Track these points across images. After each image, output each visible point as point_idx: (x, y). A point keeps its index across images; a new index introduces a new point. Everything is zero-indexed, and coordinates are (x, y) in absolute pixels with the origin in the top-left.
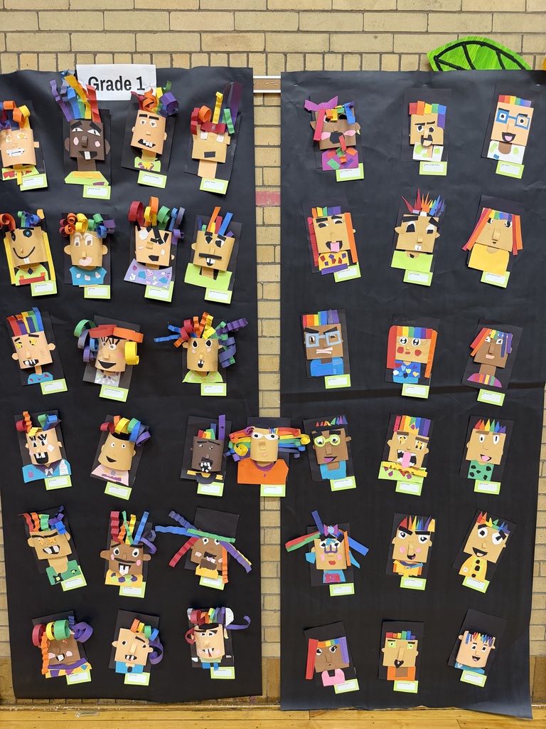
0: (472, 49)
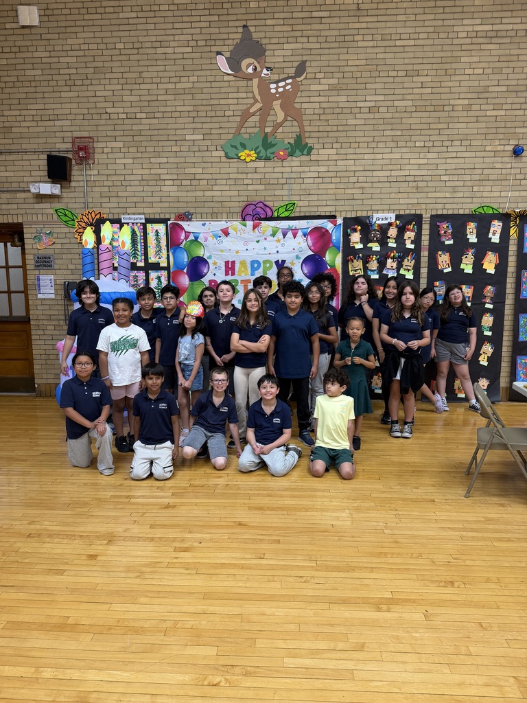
0: (485, 208)
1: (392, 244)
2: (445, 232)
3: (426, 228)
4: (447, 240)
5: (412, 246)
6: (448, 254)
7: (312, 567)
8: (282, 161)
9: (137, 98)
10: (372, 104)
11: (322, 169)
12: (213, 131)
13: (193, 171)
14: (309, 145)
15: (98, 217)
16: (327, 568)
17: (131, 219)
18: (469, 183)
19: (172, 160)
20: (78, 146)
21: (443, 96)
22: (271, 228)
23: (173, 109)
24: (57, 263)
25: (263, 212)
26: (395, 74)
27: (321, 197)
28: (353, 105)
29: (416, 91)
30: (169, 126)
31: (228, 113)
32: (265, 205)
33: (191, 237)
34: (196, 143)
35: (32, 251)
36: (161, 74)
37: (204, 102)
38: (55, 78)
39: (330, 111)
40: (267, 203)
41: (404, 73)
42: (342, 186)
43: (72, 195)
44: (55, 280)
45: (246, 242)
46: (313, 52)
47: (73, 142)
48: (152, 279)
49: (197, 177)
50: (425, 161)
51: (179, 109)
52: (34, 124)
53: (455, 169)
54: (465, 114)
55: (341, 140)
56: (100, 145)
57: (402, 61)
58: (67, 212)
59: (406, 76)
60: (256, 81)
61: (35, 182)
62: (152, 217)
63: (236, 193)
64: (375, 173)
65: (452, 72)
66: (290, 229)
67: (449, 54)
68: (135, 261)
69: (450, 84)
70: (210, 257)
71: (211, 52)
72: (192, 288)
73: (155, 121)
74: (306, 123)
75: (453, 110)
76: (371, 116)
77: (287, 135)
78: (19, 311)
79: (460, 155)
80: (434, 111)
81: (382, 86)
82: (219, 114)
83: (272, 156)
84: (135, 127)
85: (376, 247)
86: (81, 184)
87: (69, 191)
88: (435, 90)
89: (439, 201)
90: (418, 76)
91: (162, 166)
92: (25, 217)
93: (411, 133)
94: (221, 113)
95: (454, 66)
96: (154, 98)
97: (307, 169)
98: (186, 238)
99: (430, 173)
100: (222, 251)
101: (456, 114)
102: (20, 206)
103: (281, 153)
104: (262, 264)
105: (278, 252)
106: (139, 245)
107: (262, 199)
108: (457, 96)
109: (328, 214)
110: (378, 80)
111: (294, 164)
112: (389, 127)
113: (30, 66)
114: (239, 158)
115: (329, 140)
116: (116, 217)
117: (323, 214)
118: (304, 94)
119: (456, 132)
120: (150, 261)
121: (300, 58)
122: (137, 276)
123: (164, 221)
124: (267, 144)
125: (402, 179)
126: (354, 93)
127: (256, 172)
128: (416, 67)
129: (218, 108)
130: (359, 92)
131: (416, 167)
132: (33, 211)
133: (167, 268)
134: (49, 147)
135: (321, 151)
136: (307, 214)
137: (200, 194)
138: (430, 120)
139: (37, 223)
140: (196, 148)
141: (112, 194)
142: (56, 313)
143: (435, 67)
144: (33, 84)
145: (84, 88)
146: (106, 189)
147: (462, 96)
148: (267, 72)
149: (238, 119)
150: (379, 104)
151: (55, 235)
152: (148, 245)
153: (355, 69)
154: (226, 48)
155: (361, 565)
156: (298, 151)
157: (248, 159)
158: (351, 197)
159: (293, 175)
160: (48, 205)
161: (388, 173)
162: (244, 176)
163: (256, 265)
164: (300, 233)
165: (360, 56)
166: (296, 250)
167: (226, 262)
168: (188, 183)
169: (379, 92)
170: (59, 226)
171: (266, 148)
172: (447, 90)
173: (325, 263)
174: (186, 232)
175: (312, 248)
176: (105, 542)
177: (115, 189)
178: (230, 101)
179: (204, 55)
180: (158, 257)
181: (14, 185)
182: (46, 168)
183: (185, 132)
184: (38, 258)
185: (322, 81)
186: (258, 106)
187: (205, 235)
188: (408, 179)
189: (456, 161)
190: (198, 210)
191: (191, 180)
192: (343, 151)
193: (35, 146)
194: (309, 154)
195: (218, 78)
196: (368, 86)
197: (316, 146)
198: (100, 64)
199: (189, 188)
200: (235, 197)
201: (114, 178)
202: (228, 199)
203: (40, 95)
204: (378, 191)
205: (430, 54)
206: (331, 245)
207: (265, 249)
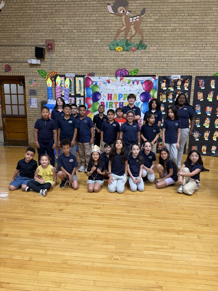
1: (179, 88)
2: (201, 84)
3: (193, 82)
4: (202, 87)
5: (187, 89)
6: (202, 93)
7: (150, 217)
8: (134, 51)
9: (73, 23)
10: (173, 28)
11: (150, 55)
12: (105, 38)
13: (96, 55)
14: (145, 45)
15: (56, 74)
16: (156, 218)
17: (69, 75)
18: (213, 63)
19: (87, 50)
20: (48, 44)
21: (204, 25)
22: (128, 80)
23: (88, 28)
24: (38, 93)
25: (125, 73)
26: (183, 14)
27: (149, 67)
28: (165, 28)
29: (192, 22)
30: (86, 36)
31: (111, 31)
32: (126, 70)
33: (94, 83)
34: (97, 43)
35: (28, 88)
36: (83, 13)
37: (101, 26)
38: (39, 14)
39: (155, 30)
40: (126, 69)
41: (187, 14)
42: (158, 63)
43: (45, 64)
44: (37, 100)
45: (117, 86)
46: (149, 4)
47: (46, 42)
48: (77, 101)
49: (98, 58)
50: (194, 53)
51: (91, 28)
52: (30, 34)
53: (207, 57)
54: (213, 33)
55: (159, 43)
56: (57, 43)
57: (187, 9)
58: (43, 72)
59: (188, 16)
60: (124, 17)
61: (30, 59)
62: (78, 74)
63: (113, 65)
64: (173, 58)
65: (208, 14)
66: (136, 81)
67: (208, 6)
68: (70, 93)
69: (207, 19)
70: (101, 92)
71: (105, 3)
72: (94, 105)
73: (81, 33)
74: (144, 35)
75: (208, 31)
76: (172, 33)
77: (136, 41)
78: (22, 113)
79: (209, 50)
80: (200, 31)
81: (177, 20)
82: (107, 31)
83: (129, 49)
84: (72, 36)
85: (172, 89)
86: (49, 60)
87: (44, 63)
88: (200, 22)
89: (199, 70)
90: (193, 15)
91: (83, 53)
92: (25, 73)
93: (189, 40)
94: (109, 31)
95: (209, 11)
96: (80, 23)
97: (144, 55)
98: (92, 83)
99: (196, 58)
100: (107, 89)
101: (209, 33)
102: (23, 69)
103: (133, 48)
104: (123, 96)
105: (130, 90)
106: (72, 86)
107: (125, 68)
108: (210, 25)
109: (152, 74)
110: (176, 17)
111: (138, 53)
112: (180, 38)
113: (28, 9)
114: (115, 50)
115: (154, 43)
116: (63, 74)
117: (150, 74)
118: (144, 23)
119: (208, 40)
120: (77, 93)
121: (143, 7)
122: (71, 99)
123: (83, 76)
124: (127, 44)
125: (184, 60)
126: (166, 22)
127: (122, 56)
128: (193, 12)
129: (107, 28)
130: (168, 22)
131: (191, 55)
132: (29, 71)
133: (84, 96)
134: (36, 44)
135: (150, 48)
136: (143, 74)
137: (98, 65)
138: (197, 35)
139: (30, 76)
140: (97, 45)
141: (62, 64)
142: (38, 114)
143: (201, 12)
144: (30, 16)
145: (51, 18)
146: (59, 62)
147: (212, 25)
148: (128, 13)
149: (116, 33)
150: (176, 28)
151: (38, 81)
152: (76, 86)
153: (167, 12)
154: (111, 2)
155: (170, 217)
156: (140, 47)
157: (119, 51)
158: (162, 67)
159: (138, 58)
160: (35, 69)
161: (178, 58)
162: (117, 58)
163: (121, 96)
164: (140, 82)
165: (169, 7)
166: (138, 90)
167: (108, 94)
168: (93, 60)
169: (176, 22)
170: (39, 77)
171: (127, 46)
172: (206, 22)
173: (150, 95)
174: (92, 81)
175: (145, 89)
176: (65, 204)
177: (63, 62)
178: (113, 25)
179: (102, 5)
180: (80, 91)
181: (21, 60)
182: (35, 53)
183: (93, 38)
184: (31, 91)
185: (152, 17)
186: (124, 27)
187: (100, 82)
188: (187, 60)
189: (208, 53)
190: (97, 72)
191: (95, 59)
192: (159, 48)
193: (30, 43)
194: (145, 49)
195: (108, 15)
196: (172, 20)
197: (148, 46)
198: (58, 8)
199: (94, 62)
200: (113, 66)
201: (63, 57)
202: (110, 67)
203: (33, 21)
204: (174, 65)
205: (199, 6)
206: (153, 88)
207: (125, 89)
